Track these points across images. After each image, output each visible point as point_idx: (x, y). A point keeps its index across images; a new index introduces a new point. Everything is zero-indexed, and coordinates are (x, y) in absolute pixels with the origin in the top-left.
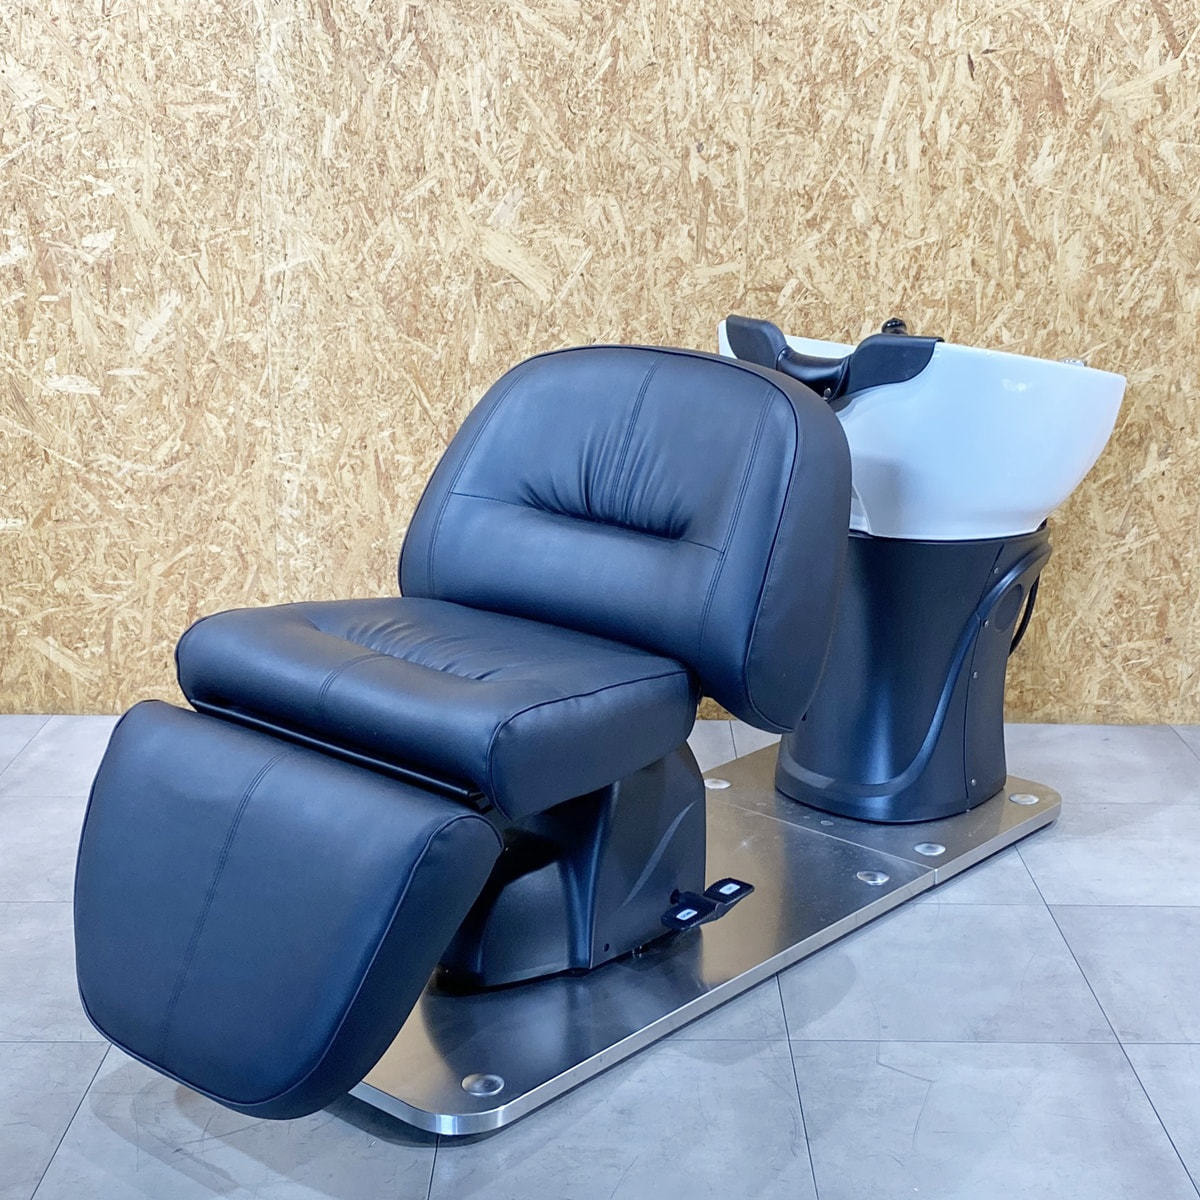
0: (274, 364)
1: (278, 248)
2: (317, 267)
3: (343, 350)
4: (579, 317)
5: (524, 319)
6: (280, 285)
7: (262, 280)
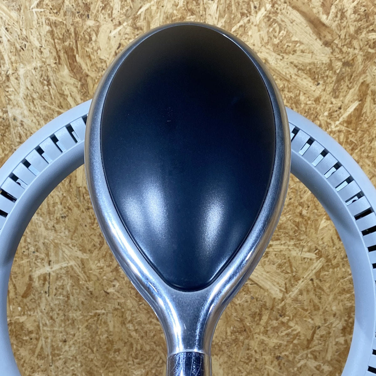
0: (47, 338)
1: (43, 256)
2: (78, 270)
3: (103, 330)
4: (306, 310)
5: (258, 310)
6: (47, 283)
7: (31, 278)
